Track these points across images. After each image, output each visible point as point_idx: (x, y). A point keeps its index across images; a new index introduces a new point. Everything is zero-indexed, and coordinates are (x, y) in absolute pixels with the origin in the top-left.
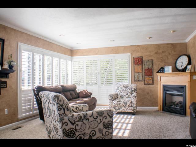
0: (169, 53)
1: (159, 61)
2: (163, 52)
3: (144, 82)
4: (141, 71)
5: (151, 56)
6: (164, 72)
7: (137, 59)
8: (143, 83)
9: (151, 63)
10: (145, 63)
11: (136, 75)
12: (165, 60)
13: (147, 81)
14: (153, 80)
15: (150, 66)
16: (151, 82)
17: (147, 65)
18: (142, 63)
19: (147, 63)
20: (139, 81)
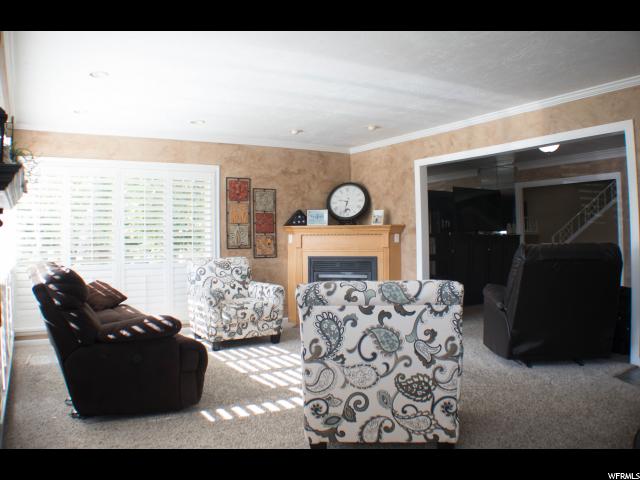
0: (314, 176)
1: (291, 195)
2: (299, 172)
3: (255, 251)
4: (245, 220)
5: (273, 178)
6: (305, 224)
7: (237, 186)
8: (250, 252)
9: (271, 199)
10: (257, 199)
11: (234, 229)
12: (304, 192)
13: (260, 247)
14: (275, 245)
15: (269, 207)
16: (270, 251)
17: (262, 205)
18: (247, 198)
19: (261, 196)
20: (239, 248)
